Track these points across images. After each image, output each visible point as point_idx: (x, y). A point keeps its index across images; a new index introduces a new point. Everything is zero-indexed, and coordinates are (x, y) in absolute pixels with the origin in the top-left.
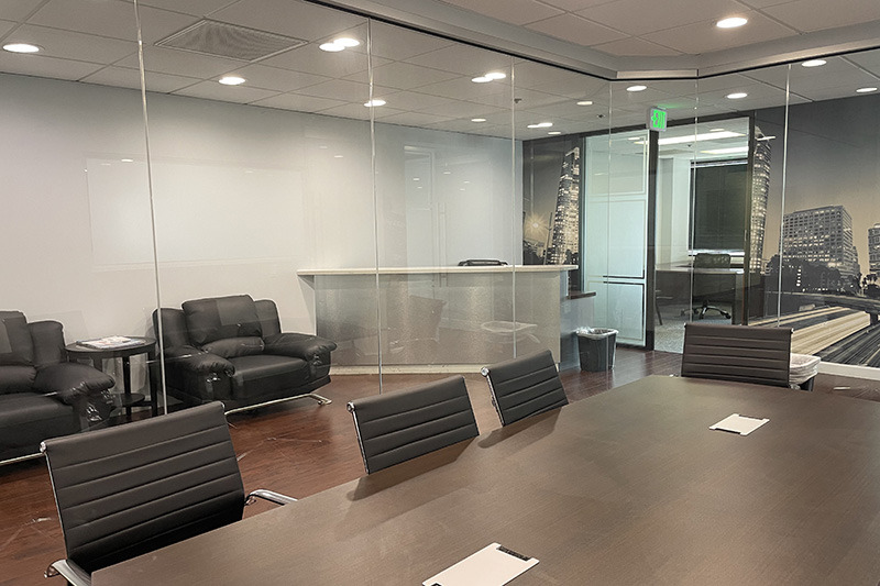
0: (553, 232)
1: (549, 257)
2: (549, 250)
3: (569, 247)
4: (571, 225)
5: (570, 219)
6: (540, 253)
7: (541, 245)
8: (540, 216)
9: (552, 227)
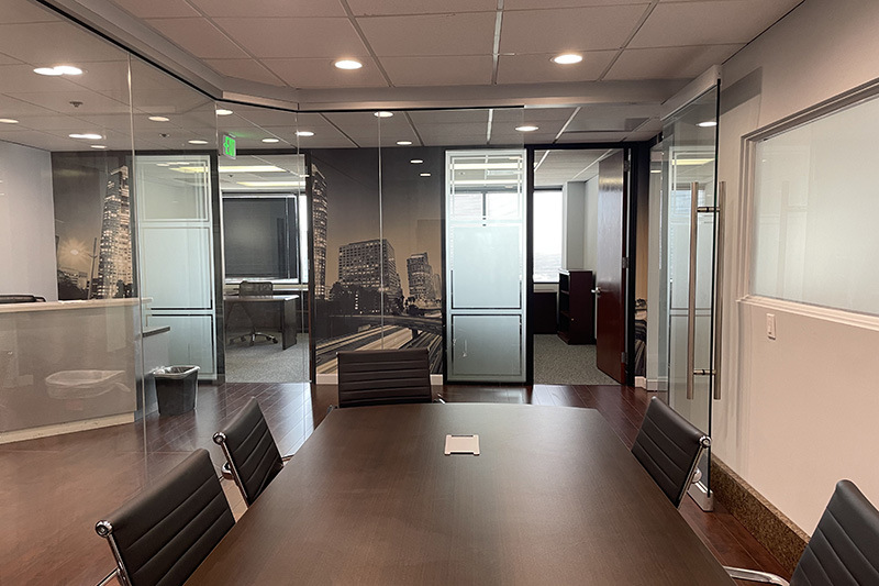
0: (98, 261)
1: (95, 289)
2: (94, 280)
3: (121, 278)
4: (122, 252)
5: (121, 246)
6: (82, 284)
7: (83, 275)
8: (80, 242)
9: (97, 254)
